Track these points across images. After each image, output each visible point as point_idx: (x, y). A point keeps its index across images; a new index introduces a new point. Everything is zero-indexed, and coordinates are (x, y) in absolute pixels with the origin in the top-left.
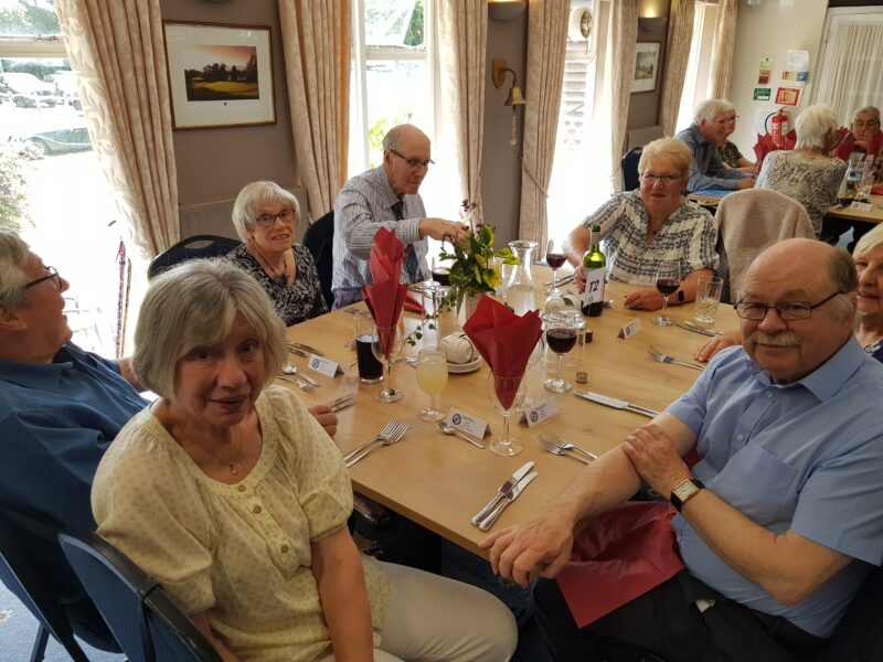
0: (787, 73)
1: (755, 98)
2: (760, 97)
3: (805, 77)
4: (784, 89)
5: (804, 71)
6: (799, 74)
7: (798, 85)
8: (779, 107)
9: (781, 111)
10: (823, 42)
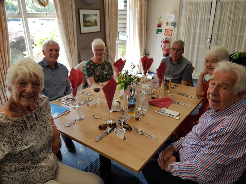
0: (168, 23)
1: (157, 33)
2: (159, 33)
3: (174, 25)
4: (167, 30)
5: (174, 22)
6: (172, 23)
7: (172, 28)
8: (165, 37)
9: (166, 39)
10: (180, 10)
